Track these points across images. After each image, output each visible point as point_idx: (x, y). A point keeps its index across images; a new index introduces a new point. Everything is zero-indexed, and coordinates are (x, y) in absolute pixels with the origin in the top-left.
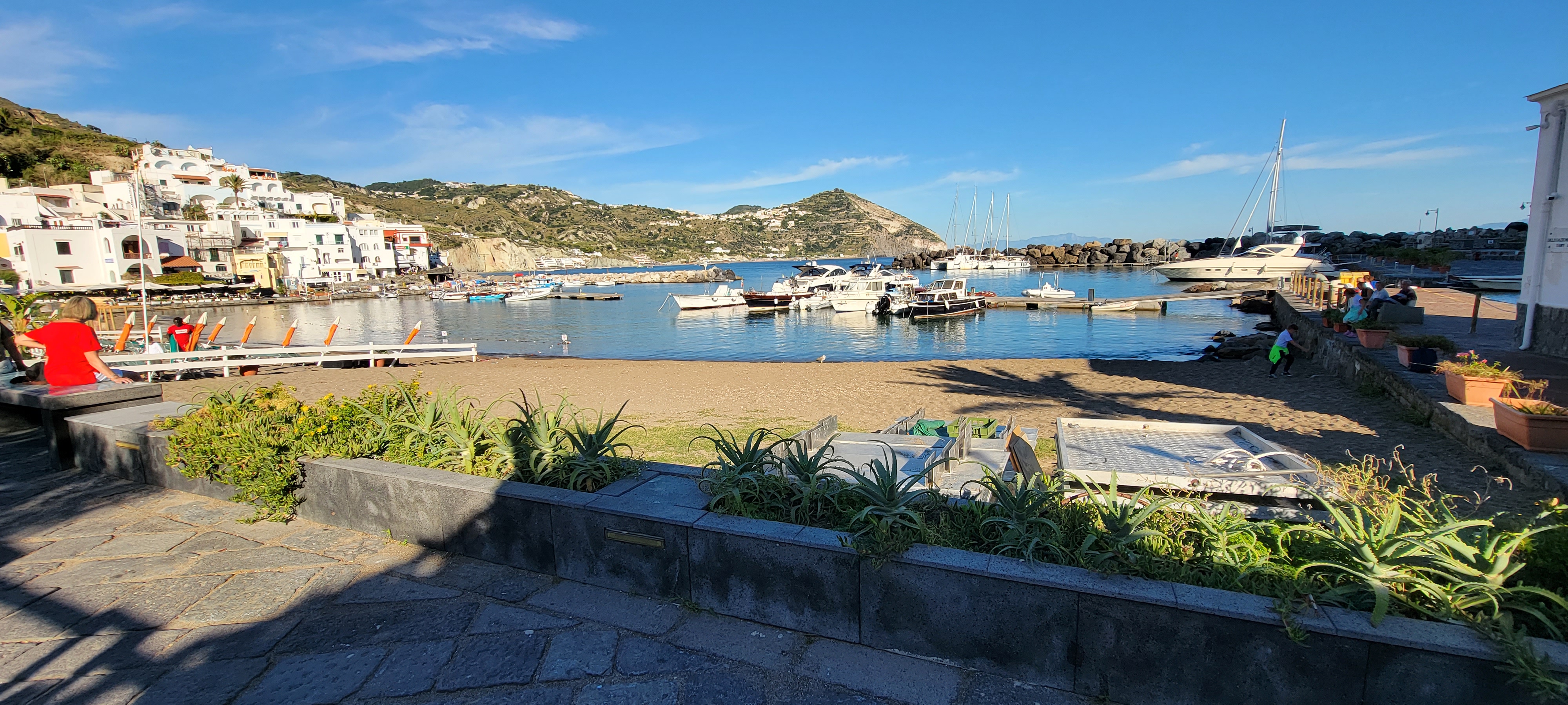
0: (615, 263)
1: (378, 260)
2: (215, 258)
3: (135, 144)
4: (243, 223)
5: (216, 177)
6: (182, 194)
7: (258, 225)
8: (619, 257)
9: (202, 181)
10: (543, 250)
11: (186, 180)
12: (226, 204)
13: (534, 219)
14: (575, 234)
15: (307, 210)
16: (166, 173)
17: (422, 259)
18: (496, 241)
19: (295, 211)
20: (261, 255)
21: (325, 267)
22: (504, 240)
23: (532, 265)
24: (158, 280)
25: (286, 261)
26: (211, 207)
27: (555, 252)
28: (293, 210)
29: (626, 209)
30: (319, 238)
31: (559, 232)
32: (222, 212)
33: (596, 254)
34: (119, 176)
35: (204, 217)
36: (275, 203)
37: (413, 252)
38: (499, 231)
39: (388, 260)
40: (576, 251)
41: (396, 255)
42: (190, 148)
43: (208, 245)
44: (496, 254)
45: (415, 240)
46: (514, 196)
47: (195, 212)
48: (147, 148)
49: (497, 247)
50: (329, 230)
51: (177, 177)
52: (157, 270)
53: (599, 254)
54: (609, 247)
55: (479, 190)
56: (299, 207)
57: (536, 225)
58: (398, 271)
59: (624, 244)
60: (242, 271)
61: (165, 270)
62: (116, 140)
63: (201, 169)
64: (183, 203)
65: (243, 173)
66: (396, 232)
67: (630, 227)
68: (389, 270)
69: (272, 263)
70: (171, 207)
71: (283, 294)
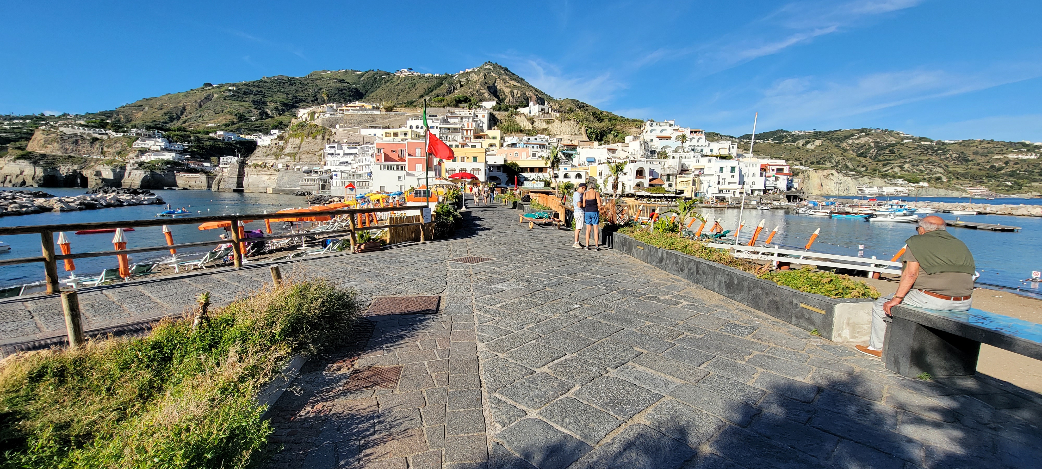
0: (942, 192)
1: (753, 184)
2: (668, 180)
3: (642, 122)
4: (683, 160)
5: (674, 135)
6: (658, 145)
7: (691, 162)
8: (948, 187)
9: (668, 138)
10: (866, 179)
11: (661, 138)
12: (676, 150)
13: (861, 155)
14: (901, 167)
15: (715, 152)
16: (653, 135)
17: (782, 184)
18: (826, 172)
19: (709, 153)
20: (689, 178)
21: (721, 187)
22: (833, 171)
23: (854, 191)
24: (647, 190)
25: (701, 182)
26: (670, 152)
27: (878, 181)
28: (707, 151)
29: (966, 144)
30: (721, 169)
31: (884, 165)
32: (674, 154)
33: (921, 184)
34: (636, 138)
35: (666, 158)
36: (699, 148)
37: (777, 179)
38: (829, 165)
39: (760, 184)
40: (900, 181)
41: (766, 180)
42: (666, 121)
43: (666, 173)
44: (825, 182)
45: (780, 171)
46: (847, 138)
47: (663, 155)
48: (648, 123)
49: (826, 177)
50: (727, 164)
51: (658, 137)
52: (646, 185)
53: (926, 185)
54: (938, 179)
55: (817, 135)
56: (711, 150)
57: (863, 160)
58: (765, 191)
59: (957, 176)
60: (680, 188)
61: (650, 185)
62: (635, 120)
63: (668, 132)
64: (658, 150)
65: (687, 132)
66: (768, 165)
67: (967, 161)
68: (759, 190)
69: (694, 183)
70: (653, 152)
71: (701, 202)
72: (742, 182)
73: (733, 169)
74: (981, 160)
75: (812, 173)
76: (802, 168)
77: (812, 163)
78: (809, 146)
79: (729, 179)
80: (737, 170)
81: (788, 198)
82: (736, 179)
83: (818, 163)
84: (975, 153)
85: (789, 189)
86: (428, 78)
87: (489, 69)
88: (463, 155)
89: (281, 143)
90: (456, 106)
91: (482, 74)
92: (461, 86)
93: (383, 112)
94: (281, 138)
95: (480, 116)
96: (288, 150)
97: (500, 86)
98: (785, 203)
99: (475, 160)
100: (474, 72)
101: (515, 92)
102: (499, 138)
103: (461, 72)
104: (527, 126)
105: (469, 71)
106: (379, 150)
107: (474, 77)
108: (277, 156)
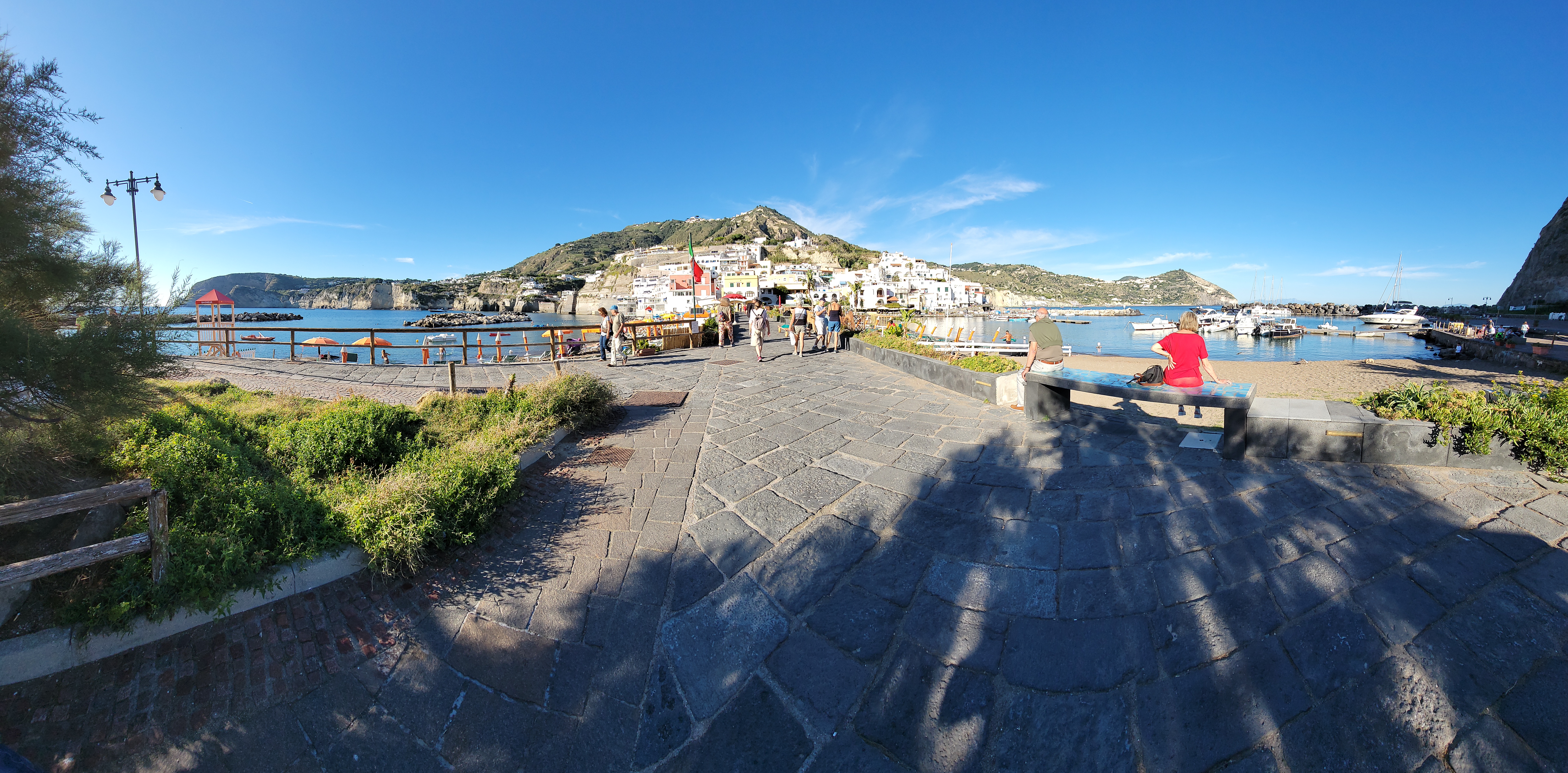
0: (1061, 304)
1: (961, 299)
2: (901, 297)
3: (879, 253)
4: (912, 283)
5: (904, 263)
6: (892, 271)
7: (917, 283)
8: (1063, 301)
9: (899, 266)
10: (1026, 297)
11: (894, 266)
12: (906, 275)
13: (1022, 281)
14: (1043, 289)
15: (934, 277)
16: (888, 263)
17: (979, 300)
18: (1005, 292)
19: (930, 277)
20: (917, 295)
21: (940, 302)
22: (1009, 291)
23: (1020, 304)
24: (885, 306)
25: (926, 299)
26: (901, 276)
27: (1032, 298)
28: (928, 276)
29: (1068, 277)
30: (939, 289)
31: (1034, 288)
32: (905, 278)
33: (1052, 299)
34: (876, 265)
35: (898, 281)
36: (923, 274)
37: (976, 295)
38: (1006, 287)
39: (965, 300)
40: (1043, 298)
41: (969, 297)
42: (896, 252)
43: (899, 292)
44: (1005, 298)
45: (977, 290)
46: (1014, 270)
47: (896, 279)
48: (884, 254)
49: (1005, 295)
50: (942, 285)
51: (891, 265)
52: (885, 302)
53: (1054, 300)
54: (1059, 296)
55: (997, 267)
56: (931, 275)
57: (1023, 284)
58: (969, 305)
59: (1066, 295)
60: (911, 303)
61: (888, 302)
62: (875, 252)
63: (899, 261)
64: (892, 275)
65: (913, 261)
66: (970, 286)
67: (1069, 286)
68: (965, 304)
69: (921, 300)
70: (889, 276)
71: (927, 314)
72: (954, 299)
73: (946, 289)
74: (1075, 286)
75: (996, 292)
76: (991, 289)
77: (996, 286)
78: (993, 274)
79: (944, 297)
80: (949, 290)
81: (984, 308)
82: (950, 296)
83: (1000, 285)
84: (1072, 282)
85: (984, 303)
86: (711, 223)
87: (761, 211)
88: (739, 281)
89: (602, 280)
90: (734, 243)
91: (754, 216)
92: (738, 227)
93: (676, 252)
94: (602, 276)
95: (753, 251)
96: (607, 284)
97: (770, 224)
98: (982, 312)
99: (748, 285)
100: (748, 214)
101: (783, 229)
102: (769, 267)
103: (737, 216)
104: (794, 256)
105: (743, 214)
106: (673, 281)
107: (748, 219)
108: (599, 289)
